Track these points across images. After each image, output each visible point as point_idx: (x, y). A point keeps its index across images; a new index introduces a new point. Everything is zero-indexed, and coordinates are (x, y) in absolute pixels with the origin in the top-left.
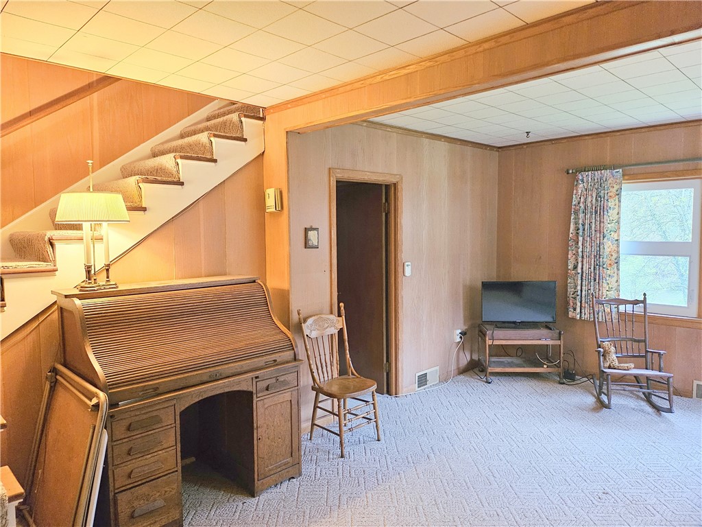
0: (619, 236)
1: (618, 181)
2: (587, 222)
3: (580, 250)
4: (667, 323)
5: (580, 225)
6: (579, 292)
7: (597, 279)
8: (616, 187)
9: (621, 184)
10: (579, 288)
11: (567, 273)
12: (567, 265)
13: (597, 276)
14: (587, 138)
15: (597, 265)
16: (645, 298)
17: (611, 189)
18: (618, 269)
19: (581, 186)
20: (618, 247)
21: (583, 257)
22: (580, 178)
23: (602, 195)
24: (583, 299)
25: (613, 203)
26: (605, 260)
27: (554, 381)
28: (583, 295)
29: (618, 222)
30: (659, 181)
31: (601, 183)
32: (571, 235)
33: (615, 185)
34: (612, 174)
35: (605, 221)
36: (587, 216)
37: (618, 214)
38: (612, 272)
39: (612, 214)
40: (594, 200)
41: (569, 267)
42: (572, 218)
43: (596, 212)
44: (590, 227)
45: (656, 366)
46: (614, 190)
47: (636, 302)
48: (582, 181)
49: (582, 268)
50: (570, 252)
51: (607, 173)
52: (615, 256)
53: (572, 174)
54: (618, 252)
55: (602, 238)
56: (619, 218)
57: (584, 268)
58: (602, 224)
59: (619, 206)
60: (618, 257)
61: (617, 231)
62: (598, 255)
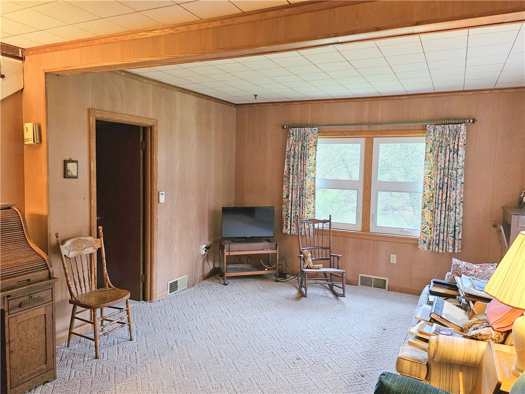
0: (315, 175)
1: (315, 136)
2: (296, 164)
3: (291, 184)
4: (344, 235)
5: (291, 166)
6: (290, 214)
7: (301, 205)
8: (314, 140)
9: (317, 138)
10: (290, 211)
11: (282, 200)
12: (283, 195)
13: (301, 203)
14: (296, 103)
15: (302, 195)
16: (330, 218)
17: (311, 142)
18: (314, 198)
19: (292, 138)
20: (315, 182)
21: (292, 190)
22: (291, 132)
23: (305, 146)
24: (292, 219)
25: (312, 152)
26: (307, 192)
27: (273, 280)
28: (292, 217)
29: (315, 165)
30: (339, 138)
31: (304, 137)
32: (285, 173)
33: (313, 139)
34: (312, 131)
35: (307, 164)
36: (296, 160)
37: (315, 159)
38: (311, 200)
39: (311, 158)
40: (300, 149)
41: (284, 197)
42: (286, 161)
43: (301, 157)
44: (297, 168)
45: (336, 265)
46: (313, 142)
47: (324, 222)
48: (293, 134)
50: (284, 186)
51: (308, 130)
52: (313, 189)
53: (286, 128)
54: (314, 186)
55: (304, 176)
56: (315, 162)
57: (293, 197)
58: (305, 166)
59: (316, 154)
60: (315, 190)
61: (314, 171)
62: (302, 188)
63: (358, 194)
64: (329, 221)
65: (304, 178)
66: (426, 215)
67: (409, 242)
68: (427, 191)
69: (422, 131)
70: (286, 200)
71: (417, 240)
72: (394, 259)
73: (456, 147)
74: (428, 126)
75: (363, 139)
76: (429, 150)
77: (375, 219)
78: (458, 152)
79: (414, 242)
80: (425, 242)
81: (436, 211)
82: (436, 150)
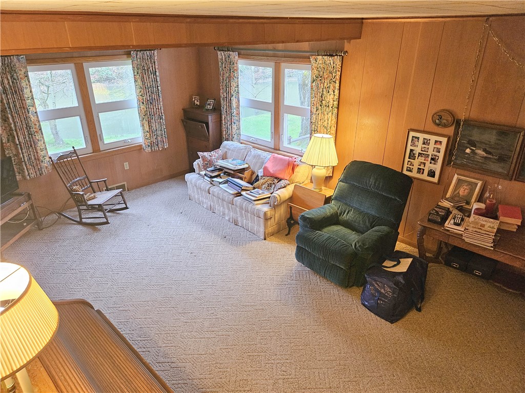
0: (36, 109)
1: (23, 65)
2: (11, 101)
3: (12, 126)
5: (6, 105)
6: (22, 158)
7: (33, 145)
8: (23, 71)
9: (25, 67)
10: (21, 155)
13: (32, 143)
15: (30, 135)
17: (20, 72)
18: (42, 134)
20: (38, 117)
21: (16, 131)
23: (15, 77)
24: (27, 163)
25: (25, 84)
26: (33, 129)
27: (34, 231)
28: (26, 160)
29: (33, 98)
33: (22, 69)
34: (18, 60)
35: (26, 99)
36: (10, 96)
37: (31, 92)
38: (39, 137)
39: (26, 91)
40: (11, 83)
41: (4, 141)
43: (16, 92)
44: (15, 106)
46: (22, 72)
49: (18, 139)
51: (15, 59)
52: (38, 124)
54: (39, 121)
55: (27, 113)
56: (32, 95)
57: (21, 139)
58: (24, 102)
59: (30, 86)
60: (40, 125)
61: (34, 105)
62: (28, 127)
63: (81, 120)
64: (75, 152)
65: (28, 115)
66: (145, 126)
67: (135, 149)
68: (142, 107)
69: (126, 56)
70: (8, 144)
71: (141, 145)
72: (127, 166)
73: (154, 69)
74: (132, 52)
75: (72, 65)
76: (136, 74)
77: (102, 139)
78: (156, 74)
79: (139, 148)
80: (149, 146)
81: (152, 121)
82: (143, 73)
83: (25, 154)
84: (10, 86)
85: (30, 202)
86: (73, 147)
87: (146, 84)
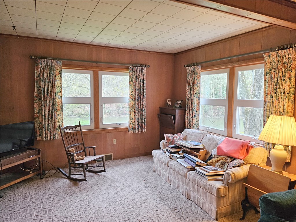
0: (61, 94)
1: (60, 67)
2: (46, 87)
3: (43, 102)
5: (42, 89)
6: (44, 125)
8: (59, 70)
10: (44, 123)
11: (34, 115)
13: (53, 116)
15: (53, 110)
16: (80, 124)
17: (56, 70)
18: (62, 111)
19: (40, 66)
20: (62, 100)
21: (44, 106)
22: (40, 62)
23: (53, 73)
24: (47, 129)
25: (58, 78)
26: (56, 107)
28: (46, 127)
29: (61, 88)
30: (78, 69)
31: (51, 67)
32: (35, 94)
33: (58, 69)
34: (57, 62)
35: (56, 87)
36: (46, 84)
37: (61, 83)
38: (60, 113)
39: (58, 83)
40: (49, 76)
41: (35, 112)
42: (35, 84)
43: (50, 82)
44: (48, 90)
46: (58, 71)
47: (76, 126)
48: (41, 64)
49: (45, 112)
50: (35, 104)
51: (55, 62)
52: (60, 104)
53: (34, 60)
54: (62, 103)
56: (61, 86)
57: (46, 112)
58: (54, 88)
59: (61, 80)
60: (62, 105)
61: (61, 92)
62: (53, 105)
63: (91, 106)
64: (80, 126)
65: (54, 97)
66: (132, 115)
67: (123, 130)
68: (131, 102)
69: (126, 69)
70: (38, 115)
71: (127, 128)
72: (115, 141)
73: (143, 79)
74: (130, 67)
75: (92, 72)
76: (131, 80)
77: (102, 121)
78: (144, 82)
79: (126, 130)
80: (132, 129)
81: (137, 112)
82: (136, 80)
83: (46, 123)
84: (48, 77)
85: (39, 156)
86: (79, 122)
87: (136, 87)
